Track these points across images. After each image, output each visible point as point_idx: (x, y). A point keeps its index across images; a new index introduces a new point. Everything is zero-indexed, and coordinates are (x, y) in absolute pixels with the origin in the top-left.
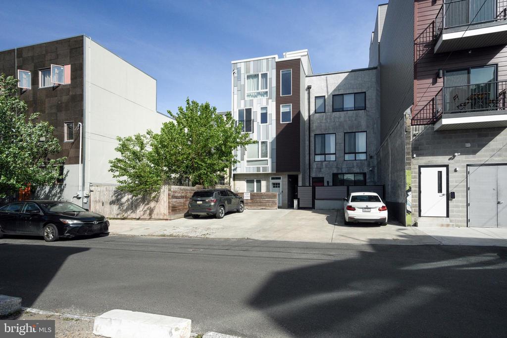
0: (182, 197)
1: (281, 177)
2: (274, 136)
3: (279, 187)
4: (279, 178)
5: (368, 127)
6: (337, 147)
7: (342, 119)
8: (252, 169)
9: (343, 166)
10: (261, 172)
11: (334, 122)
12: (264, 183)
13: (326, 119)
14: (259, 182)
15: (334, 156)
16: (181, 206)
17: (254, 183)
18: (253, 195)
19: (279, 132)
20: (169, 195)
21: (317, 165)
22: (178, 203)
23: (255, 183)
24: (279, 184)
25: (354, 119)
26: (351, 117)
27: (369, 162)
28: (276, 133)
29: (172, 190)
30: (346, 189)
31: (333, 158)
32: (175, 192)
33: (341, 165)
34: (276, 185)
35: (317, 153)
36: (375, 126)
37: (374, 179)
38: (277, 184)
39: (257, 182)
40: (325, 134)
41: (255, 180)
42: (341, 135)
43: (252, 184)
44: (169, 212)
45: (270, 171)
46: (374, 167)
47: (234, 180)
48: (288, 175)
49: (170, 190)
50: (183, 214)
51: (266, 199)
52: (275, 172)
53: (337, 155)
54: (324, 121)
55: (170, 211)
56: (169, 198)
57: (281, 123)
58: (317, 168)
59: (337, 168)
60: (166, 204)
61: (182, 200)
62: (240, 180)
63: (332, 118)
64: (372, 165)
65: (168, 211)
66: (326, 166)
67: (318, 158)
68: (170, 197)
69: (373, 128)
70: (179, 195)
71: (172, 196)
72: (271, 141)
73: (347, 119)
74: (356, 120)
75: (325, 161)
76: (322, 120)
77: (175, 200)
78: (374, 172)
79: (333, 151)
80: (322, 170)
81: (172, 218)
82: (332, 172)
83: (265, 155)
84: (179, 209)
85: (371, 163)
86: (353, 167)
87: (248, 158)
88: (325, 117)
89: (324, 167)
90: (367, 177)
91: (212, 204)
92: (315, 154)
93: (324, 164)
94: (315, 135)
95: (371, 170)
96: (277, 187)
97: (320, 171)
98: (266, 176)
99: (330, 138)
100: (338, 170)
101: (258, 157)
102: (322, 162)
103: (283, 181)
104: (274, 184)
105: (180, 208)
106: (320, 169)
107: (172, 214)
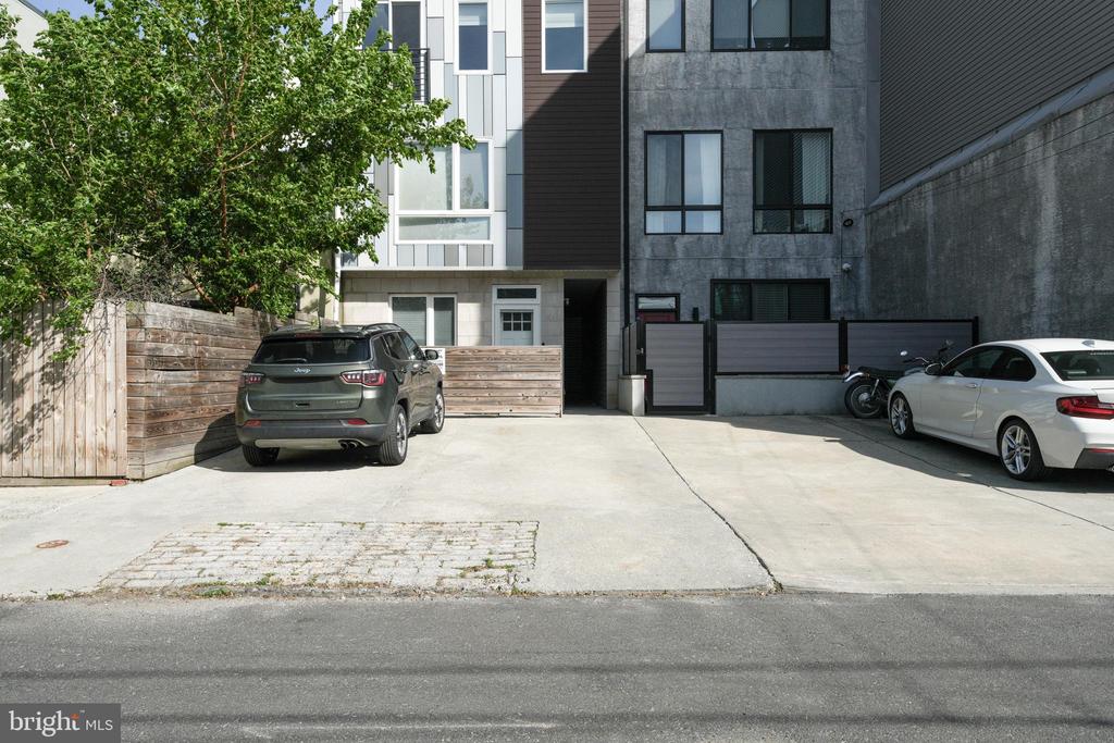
0: (187, 364)
1: (539, 289)
2: (516, 120)
3: (528, 327)
4: (531, 294)
5: (835, 112)
6: (729, 181)
7: (746, 81)
8: (421, 256)
9: (751, 255)
10: (462, 267)
11: (717, 88)
12: (468, 314)
13: (687, 76)
14: (445, 305)
15: (717, 214)
16: (185, 404)
17: (423, 308)
18: (459, 359)
19: (534, 109)
20: (131, 350)
21: (653, 245)
22: (172, 393)
23: (431, 311)
24: (528, 315)
25: (787, 82)
26: (779, 73)
27: (841, 242)
28: (525, 111)
29: (149, 323)
30: (836, 335)
31: (710, 223)
32: (160, 336)
33: (741, 249)
34: (517, 322)
35: (651, 203)
36: (862, 110)
37: (857, 303)
38: (517, 315)
39: (436, 308)
40: (682, 133)
41: (430, 301)
42: (743, 141)
43: (418, 315)
44: (132, 441)
45: (499, 264)
46: (856, 259)
47: (342, 298)
48: (567, 282)
49: (136, 323)
50: (190, 449)
51: (515, 376)
52: (521, 268)
53: (728, 214)
54: (680, 84)
55: (141, 434)
56: (131, 368)
57: (544, 71)
58: (654, 258)
59: (728, 260)
60: (117, 399)
61: (186, 378)
62: (366, 300)
63: (709, 73)
64: (849, 253)
65: (124, 434)
66: (687, 250)
67: (657, 223)
68: (141, 360)
69: (855, 119)
70: (178, 351)
71: (143, 357)
72: (502, 142)
73: (765, 82)
74: (794, 86)
75: (683, 233)
76: (674, 78)
77: (159, 376)
78: (857, 277)
79: (711, 195)
80: (674, 267)
81: (149, 471)
82: (709, 277)
83: (475, 196)
84: (175, 423)
85: (847, 244)
86: (785, 257)
87: (402, 207)
88: (682, 69)
89: (680, 255)
90: (834, 295)
91: (370, 394)
92: (648, 208)
93: (681, 242)
94: (647, 133)
95: (847, 272)
96: (517, 327)
97: (666, 272)
98: (476, 283)
99: (699, 146)
100: (731, 269)
101: (450, 206)
102: (671, 236)
103: (546, 305)
104: (506, 315)
105: (181, 415)
106: (664, 263)
107: (150, 449)
